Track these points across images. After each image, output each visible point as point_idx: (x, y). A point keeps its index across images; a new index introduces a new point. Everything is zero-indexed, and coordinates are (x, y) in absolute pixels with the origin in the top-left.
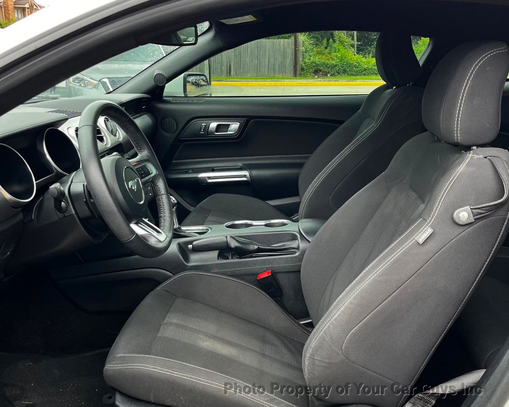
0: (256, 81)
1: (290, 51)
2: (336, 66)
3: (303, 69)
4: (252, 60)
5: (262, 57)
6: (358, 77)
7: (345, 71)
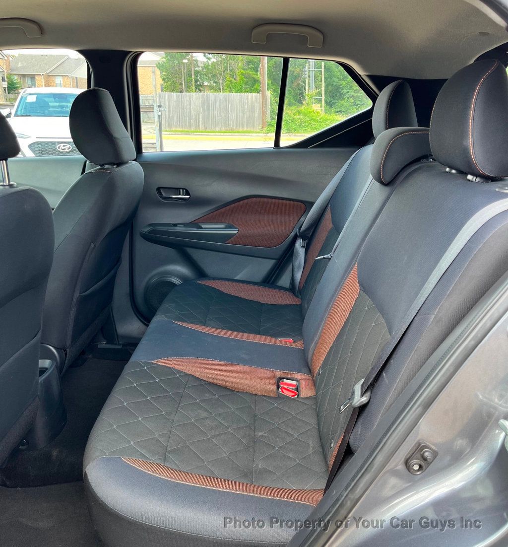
1: (257, 106)
4: (220, 114)
5: (231, 111)
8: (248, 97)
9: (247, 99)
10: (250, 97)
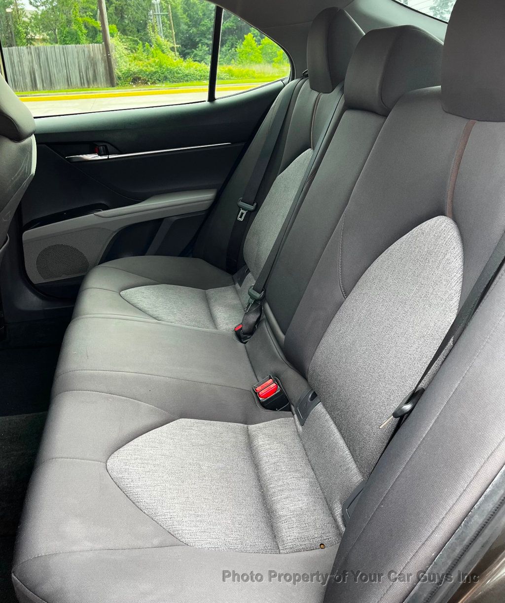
0: (67, 94)
2: (155, 73)
3: (119, 78)
5: (71, 66)
6: (181, 84)
7: (166, 78)
8: (89, 47)
10: (91, 49)
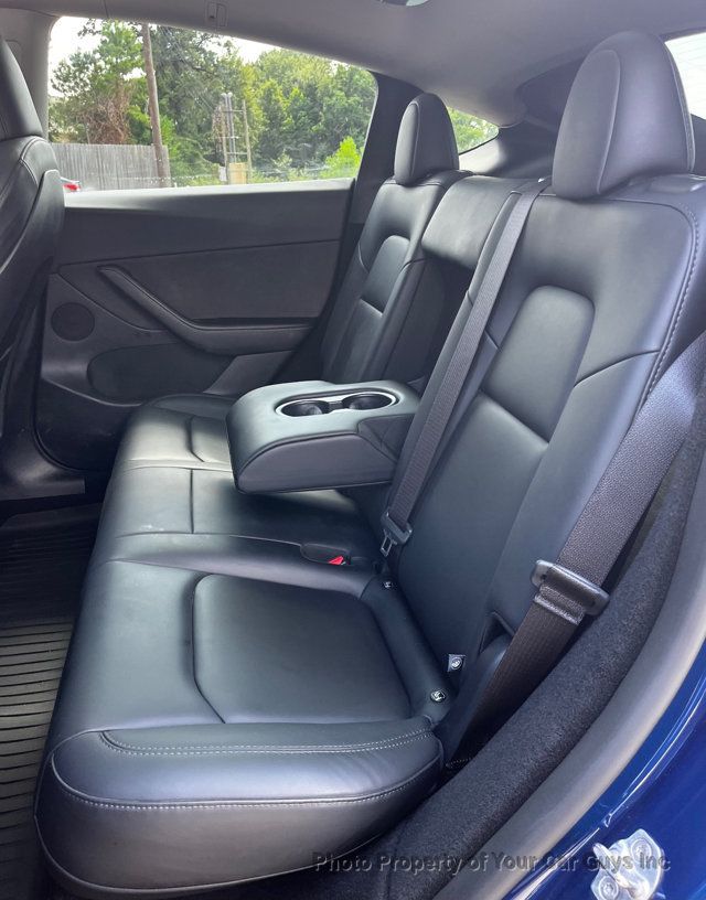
8: (133, 149)
9: (132, 153)
10: (136, 152)
